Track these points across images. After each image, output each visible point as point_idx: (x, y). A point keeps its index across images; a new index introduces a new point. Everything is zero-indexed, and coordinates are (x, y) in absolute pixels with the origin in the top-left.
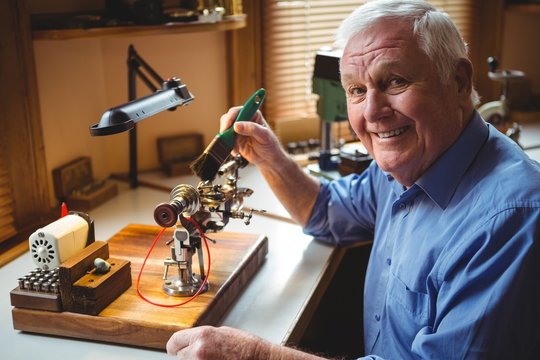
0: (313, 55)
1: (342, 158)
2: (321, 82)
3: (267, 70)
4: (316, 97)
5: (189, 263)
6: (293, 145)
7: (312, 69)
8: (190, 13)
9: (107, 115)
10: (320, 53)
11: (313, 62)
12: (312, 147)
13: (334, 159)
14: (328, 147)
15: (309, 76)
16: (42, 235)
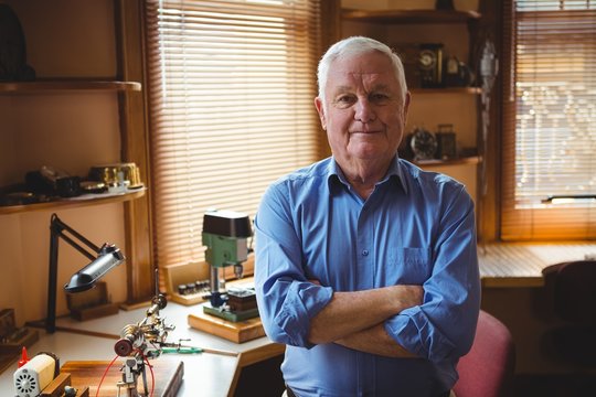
0: (202, 215)
1: (229, 296)
2: (210, 236)
3: (158, 225)
4: (205, 248)
5: (135, 382)
6: (183, 287)
7: (201, 226)
8: (102, 185)
9: (75, 277)
10: (207, 214)
11: (202, 221)
12: (199, 287)
13: (222, 297)
14: (216, 288)
15: (200, 232)
16: (26, 371)
